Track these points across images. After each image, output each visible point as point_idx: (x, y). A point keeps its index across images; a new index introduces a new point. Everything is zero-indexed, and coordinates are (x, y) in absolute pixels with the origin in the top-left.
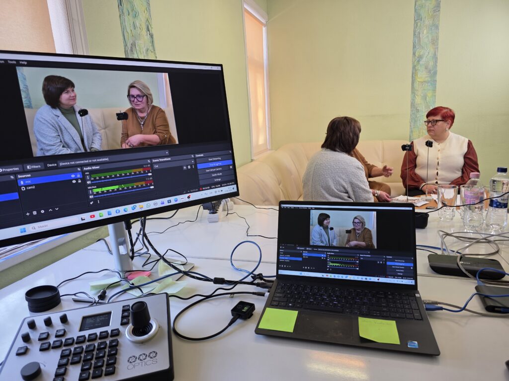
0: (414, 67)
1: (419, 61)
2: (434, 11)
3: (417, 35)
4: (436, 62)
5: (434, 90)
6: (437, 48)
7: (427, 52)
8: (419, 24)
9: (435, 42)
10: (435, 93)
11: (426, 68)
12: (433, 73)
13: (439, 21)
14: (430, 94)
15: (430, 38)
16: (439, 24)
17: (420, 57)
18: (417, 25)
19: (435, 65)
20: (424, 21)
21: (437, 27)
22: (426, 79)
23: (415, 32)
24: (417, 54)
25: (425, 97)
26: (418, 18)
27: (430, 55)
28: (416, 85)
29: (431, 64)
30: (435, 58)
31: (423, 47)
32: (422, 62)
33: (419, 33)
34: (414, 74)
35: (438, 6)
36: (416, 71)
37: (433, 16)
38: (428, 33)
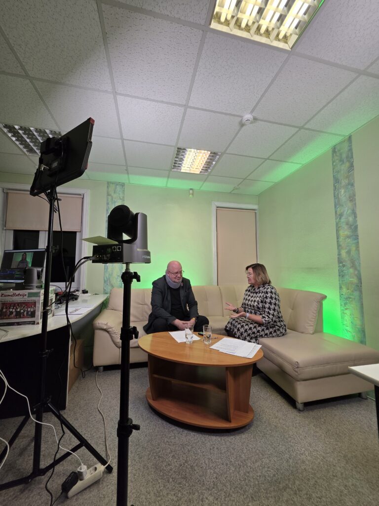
0: (337, 224)
1: (340, 219)
2: (349, 172)
3: (336, 197)
4: (355, 217)
5: (357, 244)
6: (355, 204)
7: (346, 210)
8: (337, 187)
9: (352, 198)
10: (358, 247)
11: (347, 224)
13: (353, 179)
14: (353, 248)
15: (348, 196)
16: (354, 182)
17: (341, 215)
18: (335, 188)
19: (355, 221)
20: (341, 183)
21: (352, 185)
22: (349, 233)
23: (334, 193)
24: (338, 212)
25: (349, 252)
26: (336, 181)
27: (349, 211)
28: (341, 239)
29: (351, 219)
30: (354, 214)
31: (342, 206)
32: (343, 220)
33: (338, 194)
34: (337, 231)
35: (352, 166)
36: (339, 227)
37: (348, 177)
38: (345, 192)
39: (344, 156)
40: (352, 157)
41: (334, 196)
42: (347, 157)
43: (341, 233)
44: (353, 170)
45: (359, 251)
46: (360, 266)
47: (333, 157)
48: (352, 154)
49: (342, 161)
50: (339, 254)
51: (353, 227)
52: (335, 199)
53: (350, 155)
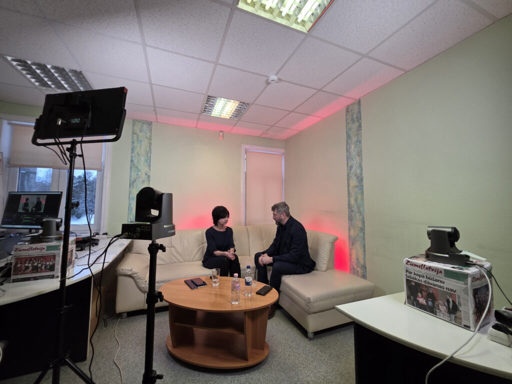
0: (348, 175)
1: (350, 170)
2: (358, 130)
3: (348, 150)
4: (362, 170)
5: (362, 194)
6: (362, 159)
7: (355, 162)
8: (349, 142)
9: (360, 154)
10: (363, 196)
11: (356, 175)
12: (360, 180)
13: (361, 138)
14: (359, 197)
15: (356, 151)
17: (351, 167)
18: (348, 143)
19: (361, 174)
20: (352, 139)
21: (360, 142)
22: (357, 184)
23: (347, 148)
24: (349, 165)
25: (356, 200)
26: (349, 137)
27: (357, 165)
28: (351, 188)
29: (358, 171)
30: (361, 166)
31: (352, 159)
32: (353, 171)
33: (349, 149)
34: (348, 180)
35: (360, 126)
36: (350, 177)
37: (357, 135)
38: (355, 147)
39: (355, 116)
40: (360, 119)
41: (347, 150)
42: (357, 118)
43: (351, 182)
44: (361, 129)
45: (363, 199)
46: (364, 212)
47: (346, 115)
48: (361, 115)
49: (352, 120)
50: (349, 201)
51: (360, 178)
52: (347, 152)
53: (359, 116)
